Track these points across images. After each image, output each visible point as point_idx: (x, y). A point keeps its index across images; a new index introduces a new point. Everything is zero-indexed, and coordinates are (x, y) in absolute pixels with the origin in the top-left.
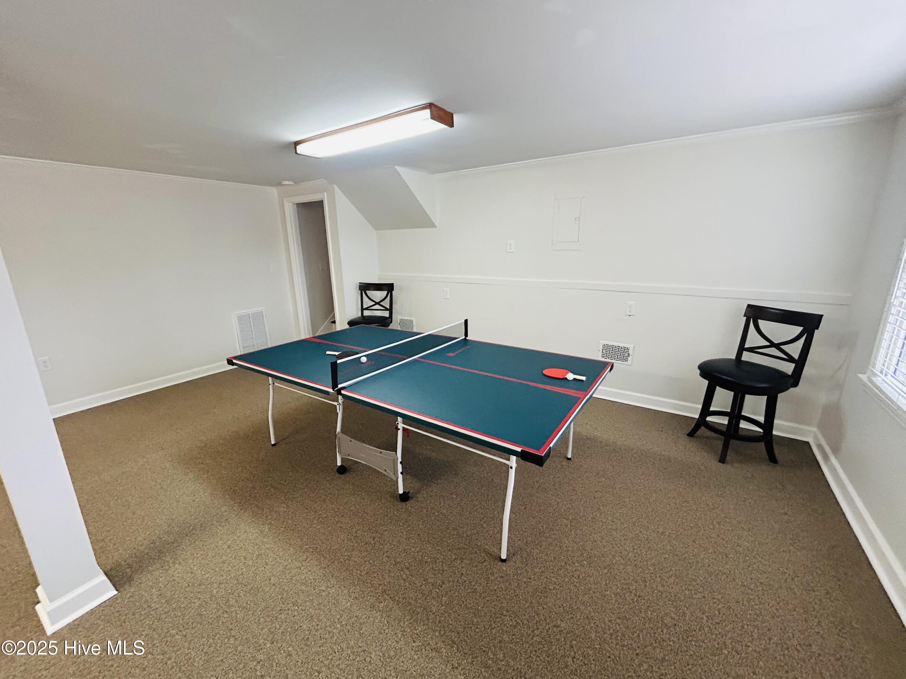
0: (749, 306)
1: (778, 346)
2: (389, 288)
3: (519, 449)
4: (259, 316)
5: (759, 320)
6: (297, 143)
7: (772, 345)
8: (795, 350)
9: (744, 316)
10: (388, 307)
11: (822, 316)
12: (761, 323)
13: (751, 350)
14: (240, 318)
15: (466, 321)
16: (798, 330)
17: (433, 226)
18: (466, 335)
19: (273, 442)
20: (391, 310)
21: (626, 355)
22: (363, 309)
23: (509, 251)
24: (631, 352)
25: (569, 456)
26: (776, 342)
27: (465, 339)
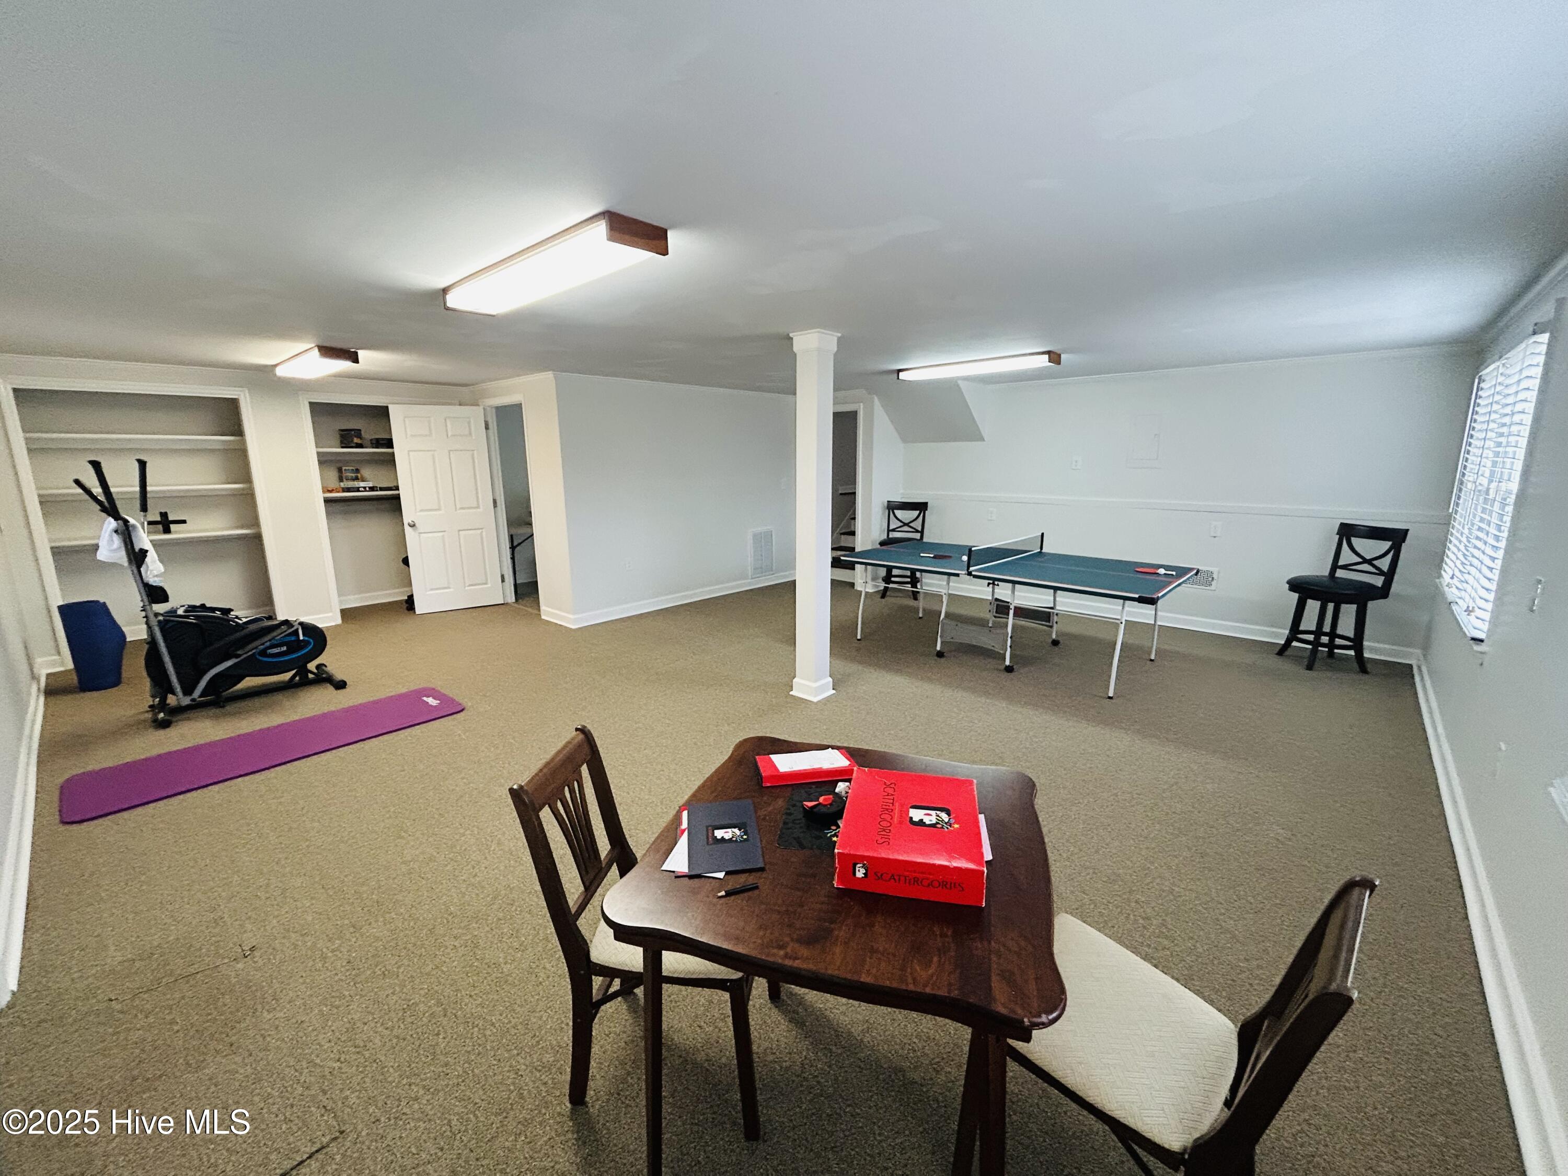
0: (1342, 525)
1: (1369, 562)
2: (922, 507)
3: (1137, 596)
4: (769, 535)
5: (1352, 538)
6: (900, 371)
7: (1365, 561)
8: (1385, 564)
9: (1337, 534)
10: (920, 529)
11: (1408, 530)
12: (1354, 541)
13: (1345, 567)
14: (755, 536)
15: (1043, 534)
16: (1388, 544)
17: (982, 439)
18: (1041, 548)
19: (859, 637)
20: (922, 532)
21: (1210, 579)
22: (889, 531)
23: (1074, 467)
24: (1215, 576)
25: (1153, 658)
26: (1368, 558)
27: (1040, 552)
